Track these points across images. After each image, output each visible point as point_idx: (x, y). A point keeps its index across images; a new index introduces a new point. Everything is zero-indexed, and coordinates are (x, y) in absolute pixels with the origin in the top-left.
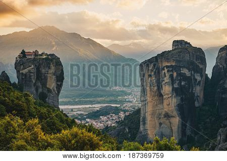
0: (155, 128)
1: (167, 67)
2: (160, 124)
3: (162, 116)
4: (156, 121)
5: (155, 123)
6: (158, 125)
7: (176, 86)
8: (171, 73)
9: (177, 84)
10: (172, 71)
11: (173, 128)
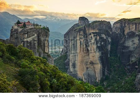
0: (83, 71)
1: (93, 33)
2: (87, 68)
3: (89, 63)
4: (84, 66)
5: (84, 67)
6: (85, 69)
7: (99, 45)
8: (96, 37)
9: (99, 44)
10: (96, 36)
11: (96, 71)
